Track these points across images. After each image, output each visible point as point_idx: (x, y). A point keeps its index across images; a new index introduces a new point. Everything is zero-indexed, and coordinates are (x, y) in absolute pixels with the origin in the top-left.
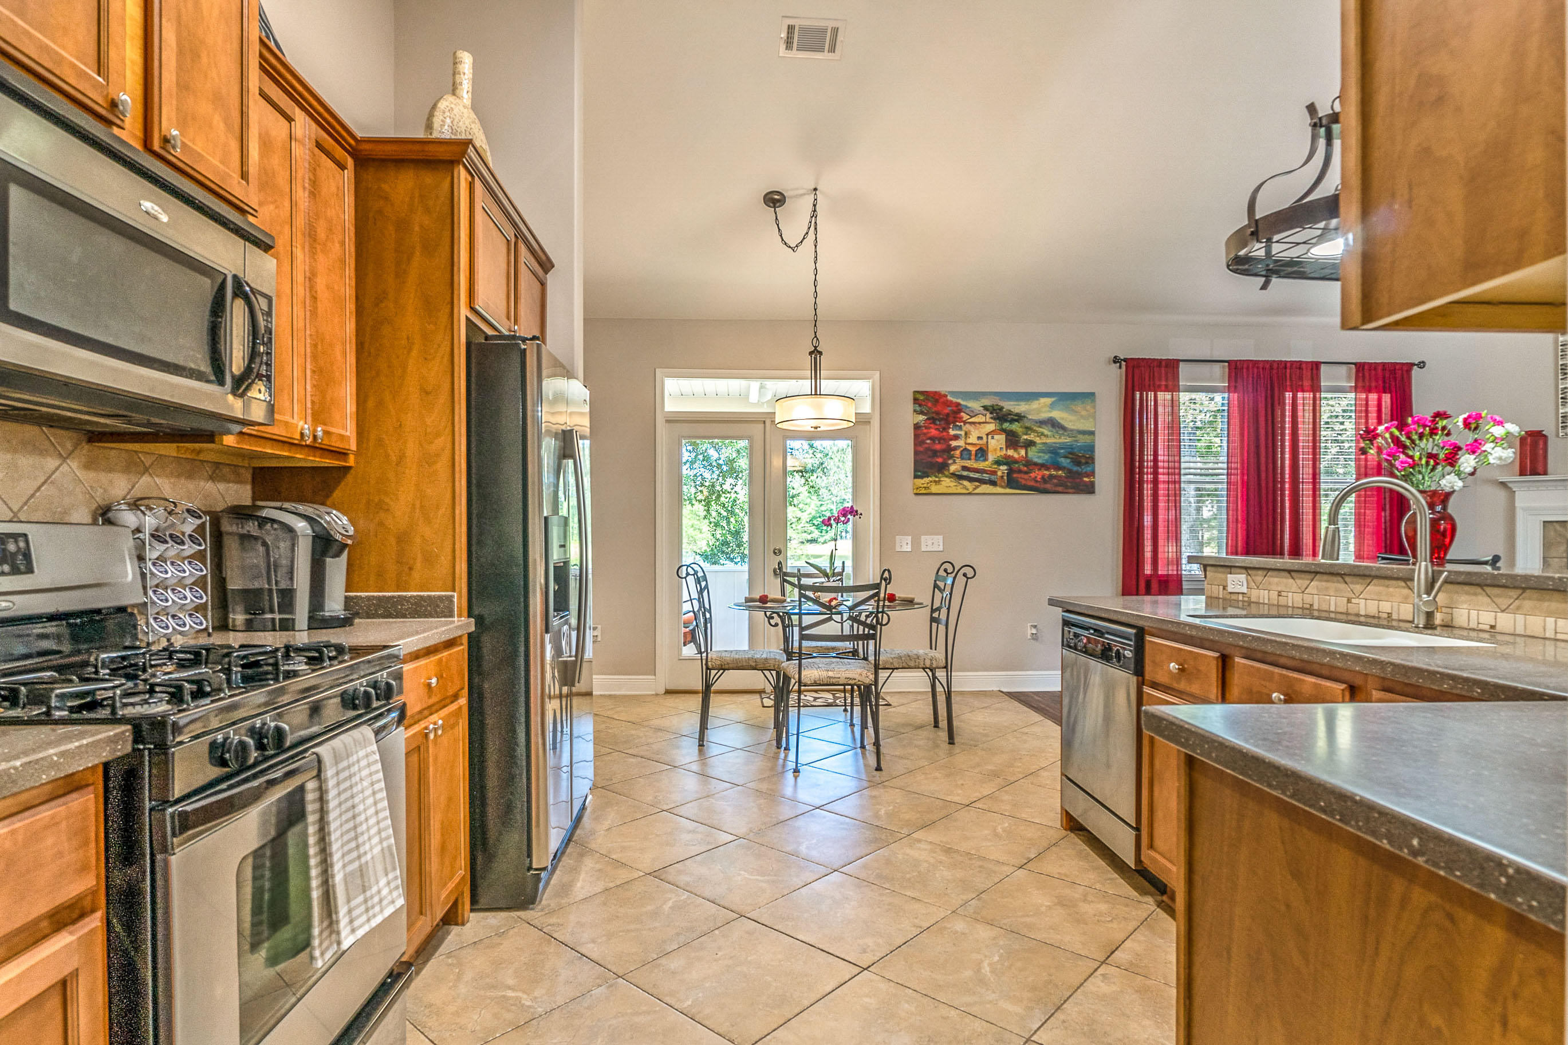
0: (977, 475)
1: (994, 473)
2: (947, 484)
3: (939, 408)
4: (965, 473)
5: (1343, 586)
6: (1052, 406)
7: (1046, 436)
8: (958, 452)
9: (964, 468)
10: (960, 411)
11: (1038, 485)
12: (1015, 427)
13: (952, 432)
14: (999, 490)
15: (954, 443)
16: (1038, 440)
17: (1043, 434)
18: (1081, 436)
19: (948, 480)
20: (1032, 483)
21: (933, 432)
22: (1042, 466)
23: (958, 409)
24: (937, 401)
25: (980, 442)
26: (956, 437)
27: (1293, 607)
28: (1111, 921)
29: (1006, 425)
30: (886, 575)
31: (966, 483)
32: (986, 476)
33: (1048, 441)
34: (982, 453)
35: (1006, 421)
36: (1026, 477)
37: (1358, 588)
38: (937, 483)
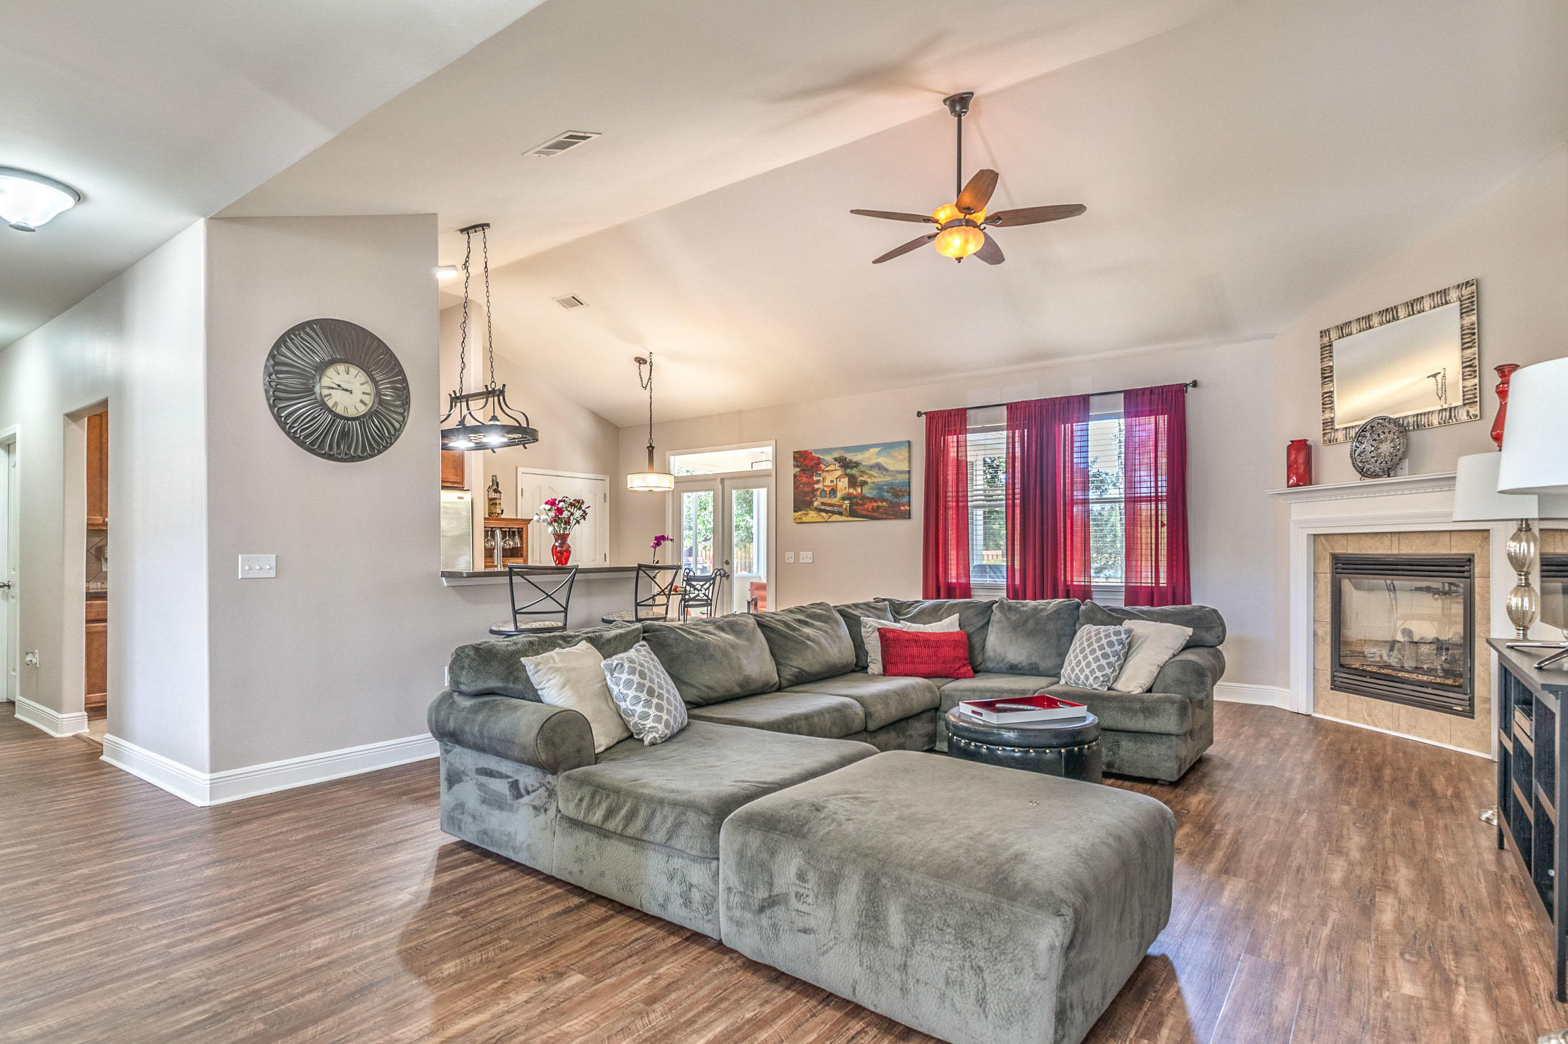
0: (830, 508)
1: (841, 506)
2: (812, 515)
3: (807, 462)
4: (823, 507)
6: (879, 454)
7: (875, 477)
8: (819, 492)
9: (823, 504)
10: (820, 463)
11: (869, 514)
12: (854, 471)
13: (815, 479)
14: (844, 518)
15: (816, 486)
16: (869, 480)
17: (872, 475)
18: (898, 475)
19: (812, 512)
20: (865, 513)
21: (804, 479)
22: (872, 499)
23: (819, 461)
24: (806, 457)
25: (832, 484)
26: (818, 482)
29: (848, 471)
31: (823, 514)
32: (836, 509)
33: (876, 480)
34: (834, 491)
35: (848, 468)
36: (862, 508)
38: (806, 514)
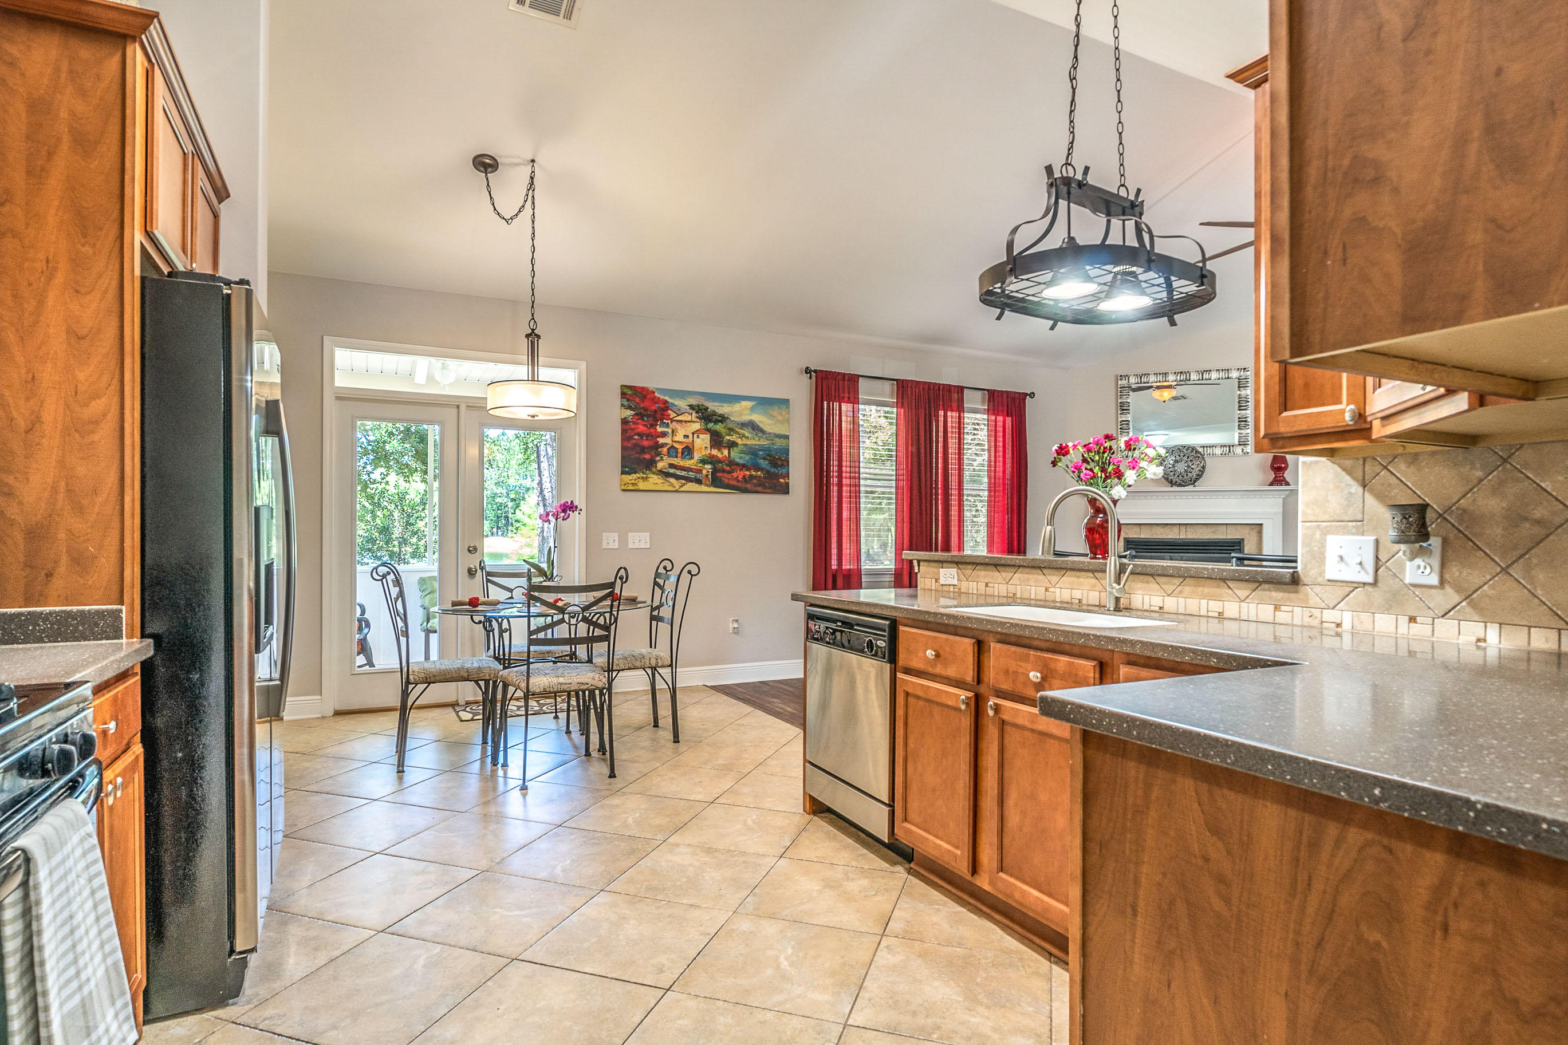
0: (683, 473)
1: (700, 471)
2: (654, 481)
3: (647, 404)
4: (672, 471)
5: (1042, 577)
6: (753, 409)
7: (747, 438)
8: (665, 449)
9: (671, 466)
10: (667, 408)
11: (739, 484)
12: (719, 427)
13: (659, 429)
14: (704, 488)
15: (661, 440)
16: (739, 441)
17: (744, 436)
18: (777, 439)
19: (655, 477)
20: (734, 483)
21: (641, 428)
22: (744, 467)
23: (666, 406)
24: (645, 397)
25: (686, 440)
26: (664, 435)
27: (999, 596)
28: (876, 894)
29: (711, 425)
30: (622, 572)
31: (672, 480)
32: (692, 474)
33: (748, 442)
34: (688, 451)
35: (710, 421)
36: (729, 476)
37: (1054, 579)
38: (645, 479)
